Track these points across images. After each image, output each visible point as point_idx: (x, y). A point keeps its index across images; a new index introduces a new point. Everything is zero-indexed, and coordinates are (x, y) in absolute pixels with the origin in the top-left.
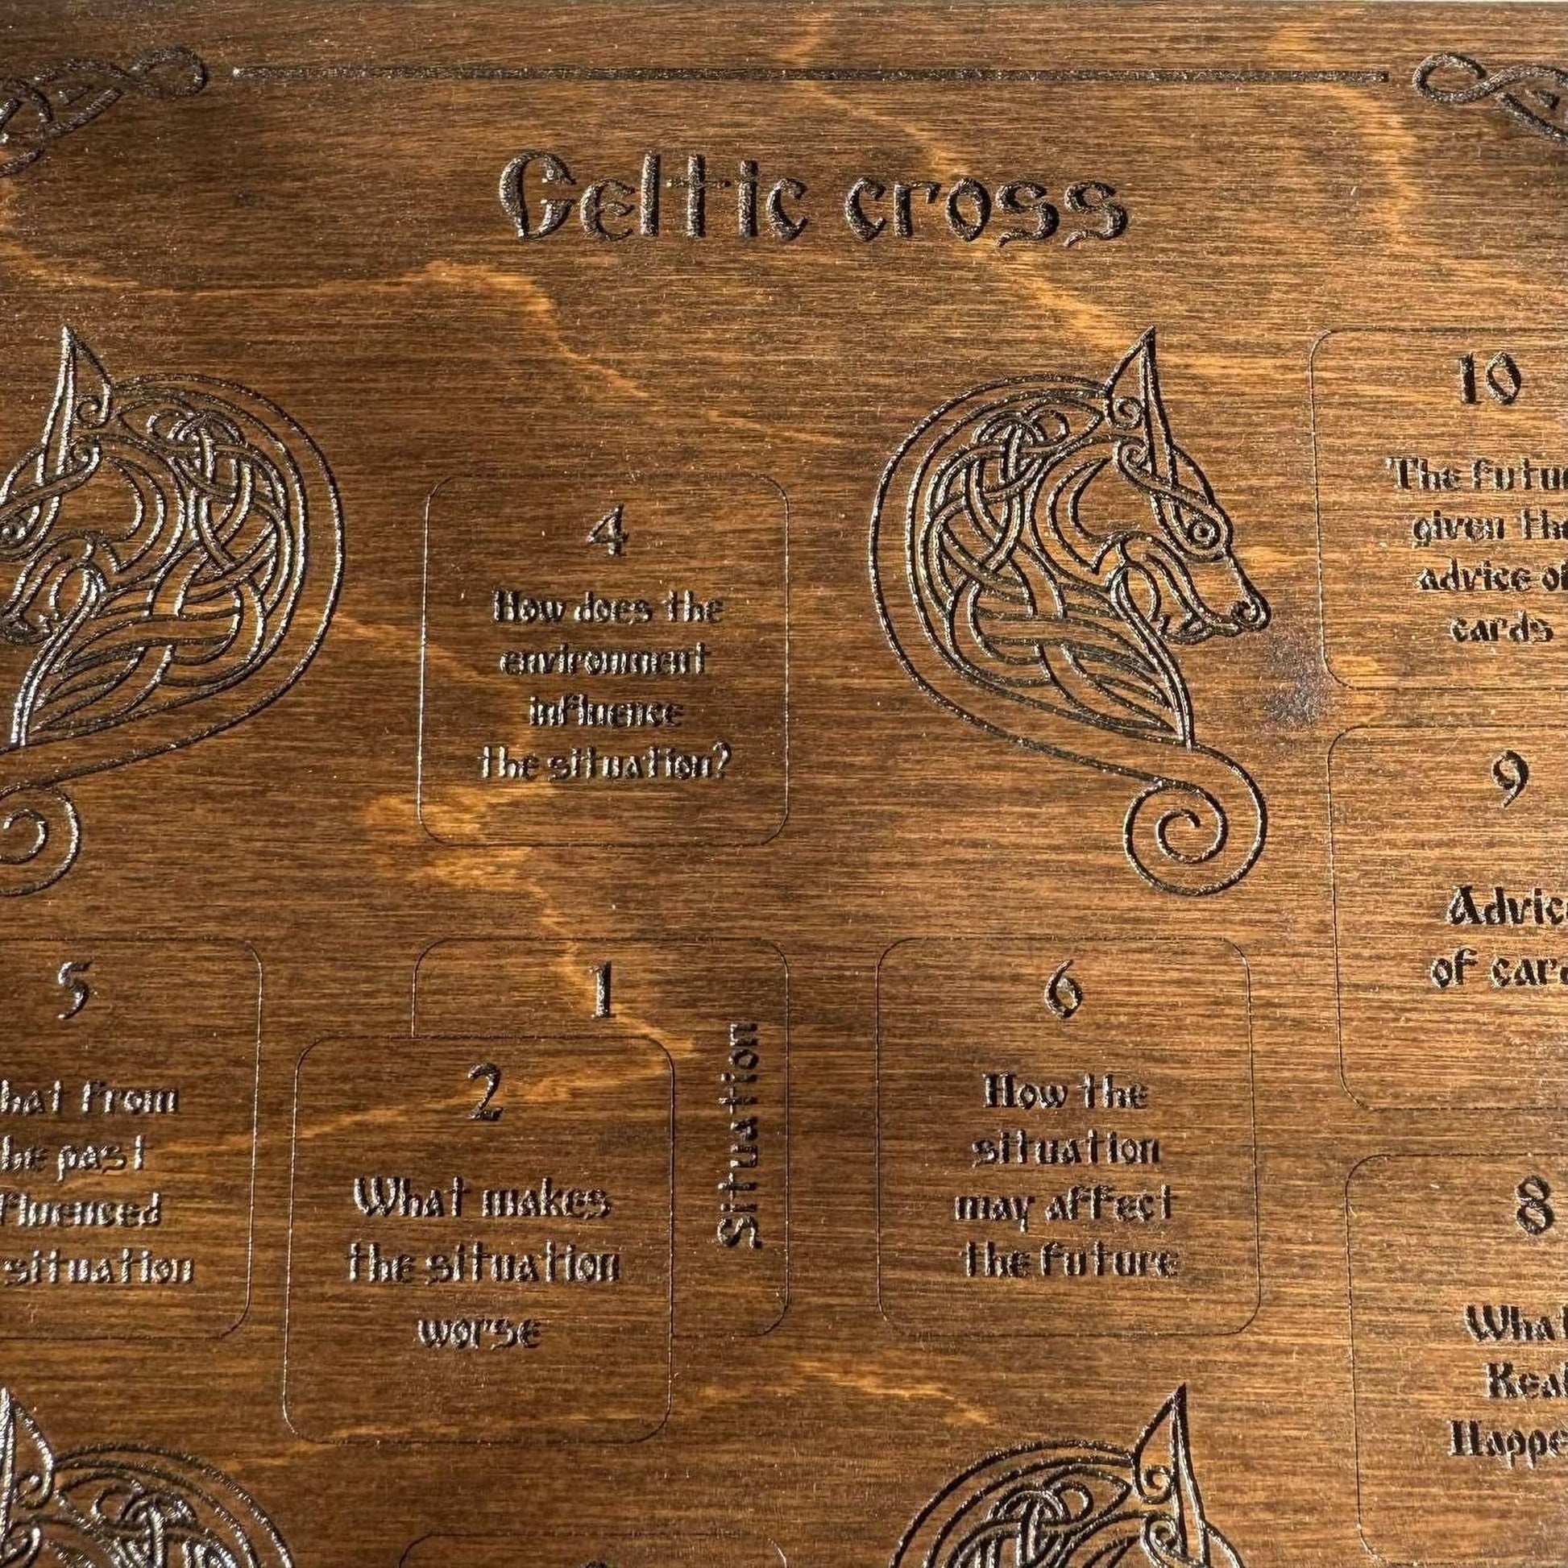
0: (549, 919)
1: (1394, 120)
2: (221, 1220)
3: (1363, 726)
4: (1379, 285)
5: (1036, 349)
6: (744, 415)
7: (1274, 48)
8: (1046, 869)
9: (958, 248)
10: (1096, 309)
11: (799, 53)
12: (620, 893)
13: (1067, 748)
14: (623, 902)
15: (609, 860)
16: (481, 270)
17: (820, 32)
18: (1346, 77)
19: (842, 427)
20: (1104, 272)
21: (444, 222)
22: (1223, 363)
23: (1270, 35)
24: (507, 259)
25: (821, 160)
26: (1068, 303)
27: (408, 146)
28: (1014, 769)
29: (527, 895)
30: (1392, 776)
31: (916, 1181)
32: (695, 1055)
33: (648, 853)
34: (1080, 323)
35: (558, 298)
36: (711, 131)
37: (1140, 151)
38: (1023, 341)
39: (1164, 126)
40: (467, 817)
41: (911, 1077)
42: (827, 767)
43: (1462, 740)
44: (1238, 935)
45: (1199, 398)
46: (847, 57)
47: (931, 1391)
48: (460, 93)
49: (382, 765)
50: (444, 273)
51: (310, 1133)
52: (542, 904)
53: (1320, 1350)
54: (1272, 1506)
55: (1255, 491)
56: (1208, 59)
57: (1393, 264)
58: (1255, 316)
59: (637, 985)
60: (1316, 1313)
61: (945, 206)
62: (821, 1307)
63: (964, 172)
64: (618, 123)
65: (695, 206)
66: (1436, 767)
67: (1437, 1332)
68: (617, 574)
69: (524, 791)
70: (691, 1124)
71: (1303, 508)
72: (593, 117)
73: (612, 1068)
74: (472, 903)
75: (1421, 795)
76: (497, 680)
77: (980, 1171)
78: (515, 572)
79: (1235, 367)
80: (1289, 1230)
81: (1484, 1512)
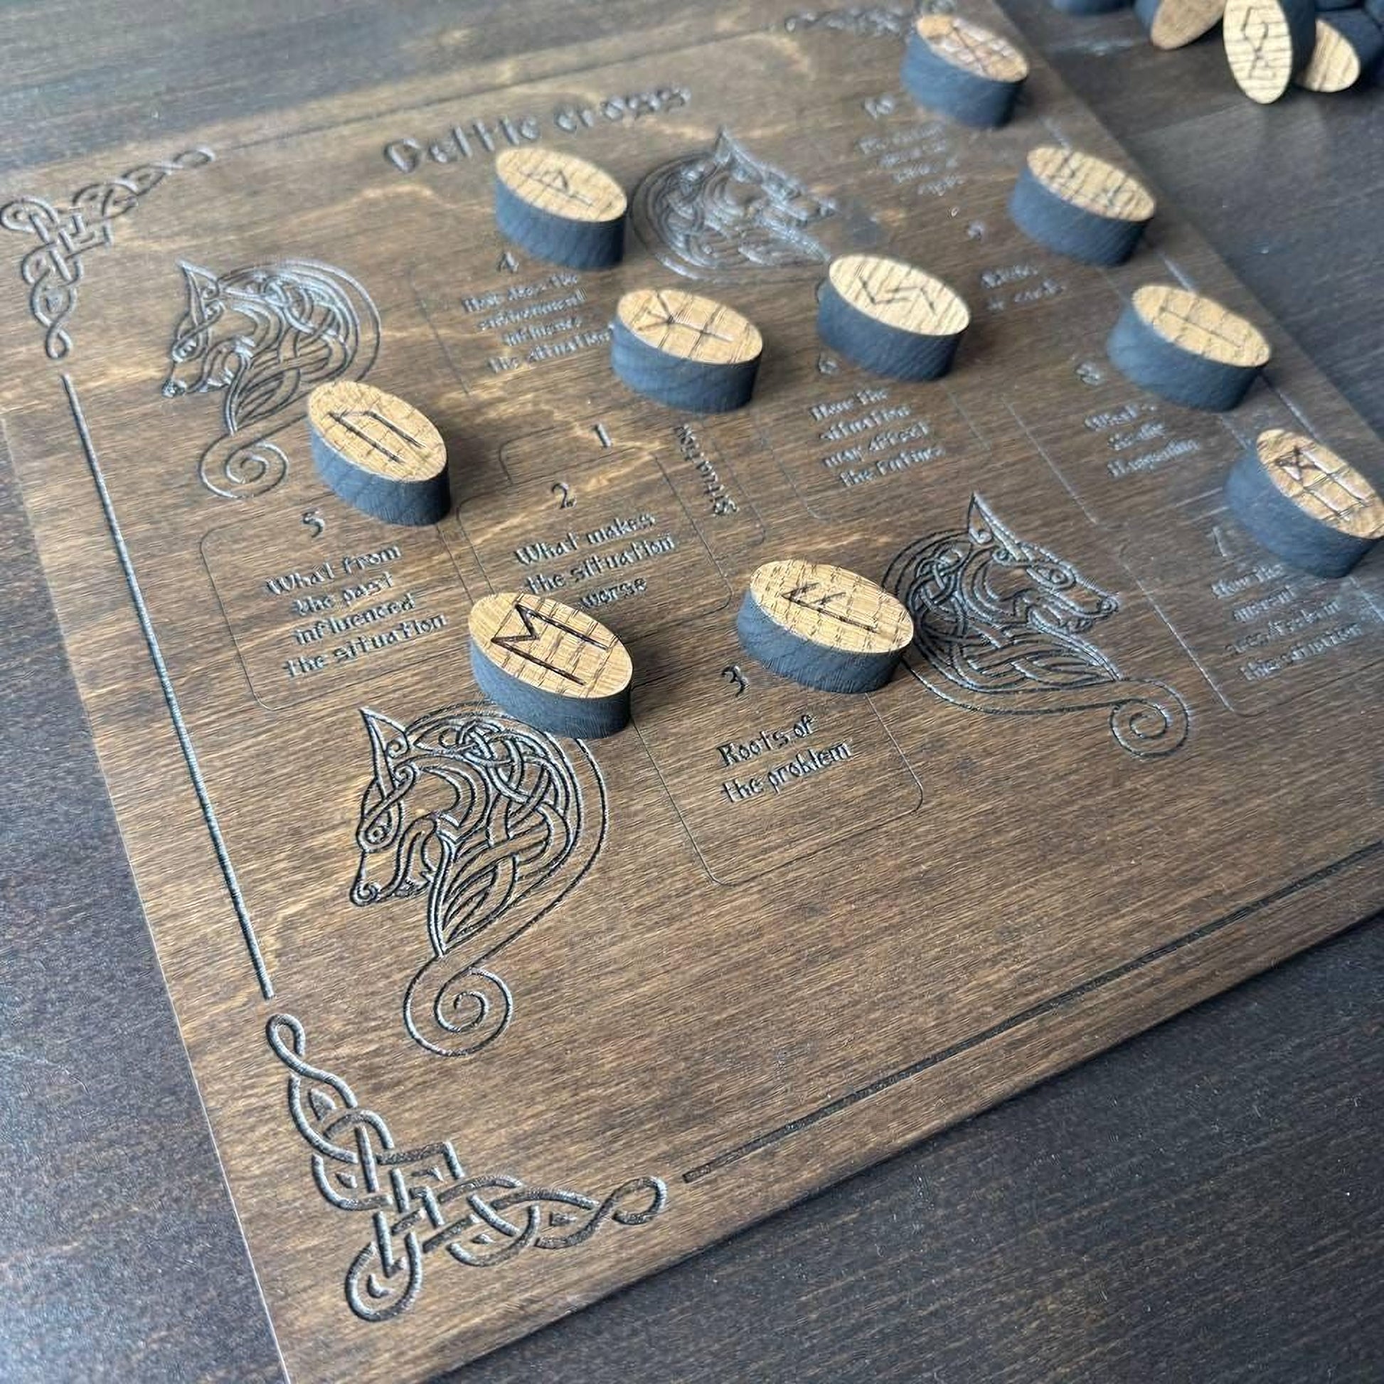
0: (558, 416)
1: (784, 39)
2: (448, 593)
3: (901, 233)
9: (617, 126)
10: (693, 128)
11: (505, 78)
12: (591, 396)
14: (593, 399)
15: (576, 385)
16: (390, 188)
17: (511, 70)
18: (755, 31)
20: (691, 115)
22: (760, 132)
23: (715, 24)
24: (398, 182)
26: (681, 129)
27: (329, 154)
29: (541, 411)
30: (927, 246)
31: (799, 459)
32: (661, 447)
33: (594, 377)
34: (689, 135)
35: (435, 189)
36: (476, 115)
38: (667, 148)
40: (494, 390)
45: (756, 146)
46: (527, 74)
47: (855, 537)
48: (346, 130)
49: (439, 382)
50: (372, 193)
51: (479, 541)
52: (551, 413)
53: (1028, 458)
54: (1044, 525)
55: (806, 169)
56: (692, 39)
57: (815, 84)
58: (765, 114)
59: (618, 429)
60: (1018, 445)
61: (602, 113)
62: (782, 524)
63: (605, 99)
64: (430, 123)
65: (483, 141)
66: (942, 238)
67: (1076, 434)
68: (519, 279)
69: (518, 372)
70: (676, 474)
71: (827, 169)
72: (418, 123)
73: (623, 465)
74: (515, 422)
75: (942, 249)
76: (480, 334)
77: (827, 445)
78: (467, 291)
79: (767, 132)
80: (985, 419)
81: (1143, 493)
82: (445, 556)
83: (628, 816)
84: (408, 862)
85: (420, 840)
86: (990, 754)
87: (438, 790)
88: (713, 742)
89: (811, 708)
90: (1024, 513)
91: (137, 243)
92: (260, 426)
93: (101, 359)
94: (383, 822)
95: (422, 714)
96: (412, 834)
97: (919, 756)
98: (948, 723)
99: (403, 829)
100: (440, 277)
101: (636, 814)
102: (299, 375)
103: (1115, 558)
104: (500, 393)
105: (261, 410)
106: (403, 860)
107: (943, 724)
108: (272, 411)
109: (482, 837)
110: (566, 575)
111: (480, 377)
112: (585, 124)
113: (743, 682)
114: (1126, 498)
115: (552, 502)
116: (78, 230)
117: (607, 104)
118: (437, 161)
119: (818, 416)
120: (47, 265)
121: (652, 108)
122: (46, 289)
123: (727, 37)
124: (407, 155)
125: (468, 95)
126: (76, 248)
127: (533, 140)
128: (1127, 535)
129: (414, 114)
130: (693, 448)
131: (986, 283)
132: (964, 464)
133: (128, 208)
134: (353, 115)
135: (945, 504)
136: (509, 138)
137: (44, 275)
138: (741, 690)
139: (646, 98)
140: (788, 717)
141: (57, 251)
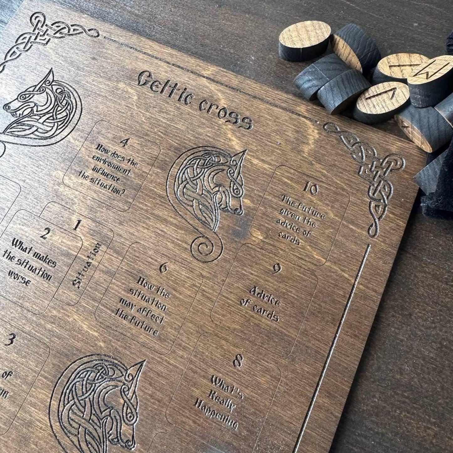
0: (75, 207)
1: (316, 131)
3: (251, 244)
4: (297, 161)
5: (222, 144)
6: (161, 132)
7: (298, 108)
8: (173, 242)
9: (217, 120)
10: (238, 141)
11: (206, 73)
12: (91, 209)
13: (189, 221)
14: (91, 210)
15: (92, 201)
16: (128, 87)
17: (212, 71)
18: (310, 120)
19: (179, 143)
20: (244, 135)
21: (127, 77)
22: (258, 162)
23: (299, 106)
24: (134, 87)
25: (200, 94)
26: (234, 138)
27: (127, 61)
28: (177, 220)
29: (74, 201)
30: (253, 257)
31: (115, 291)
32: (88, 246)
33: (101, 204)
34: (233, 143)
35: (139, 98)
36: (182, 80)
37: (262, 116)
38: (220, 141)
39: (268, 114)
40: (71, 181)
41: (126, 270)
42: (142, 203)
43: (271, 257)
44: (204, 273)
45: (249, 166)
46: (214, 77)
47: (96, 334)
48: (141, 56)
49: (62, 165)
50: (121, 85)
51: (12, 226)
52: (76, 203)
53: (178, 368)
54: (151, 396)
55: (253, 190)
56: (284, 105)
57: (302, 158)
58: (270, 156)
59: (84, 227)
60: (181, 360)
61: (219, 111)
62: (84, 306)
63: (226, 106)
64: (166, 72)
65: (172, 92)
66: (262, 260)
67: (204, 377)
68: (122, 150)
69: (84, 182)
70: (79, 258)
71: (260, 196)
72: (163, 70)
73: (71, 241)
74: (64, 198)
75: (256, 264)
76: (91, 160)
77: (129, 295)
78: (104, 142)
79: (260, 164)
80: (184, 339)
81: (194, 422)
86: (36, 445)
89: (15, 371)
90: (150, 384)
91: (51, 51)
97: (19, 421)
98: (40, 422)
100: (104, 131)
102: (37, 130)
103: (155, 432)
104: (72, 185)
105: (16, 133)
107: (37, 420)
108: (18, 136)
110: (16, 259)
111: (73, 174)
112: (208, 111)
113: (12, 343)
114: (187, 417)
115: (41, 233)
116: (44, 35)
117: (224, 108)
118: (151, 88)
119: (140, 283)
120: (26, 41)
121: (236, 122)
122: (17, 48)
123: (296, 114)
124: (146, 79)
125: (188, 71)
126: (38, 40)
127: (186, 104)
128: (169, 429)
129: (165, 65)
130: (95, 255)
131: (254, 291)
132: (157, 347)
133: (62, 37)
134: (149, 52)
135: (133, 353)
136: (181, 97)
137: (22, 43)
138: (9, 345)
139: (239, 116)
140: (7, 367)
141: (34, 37)
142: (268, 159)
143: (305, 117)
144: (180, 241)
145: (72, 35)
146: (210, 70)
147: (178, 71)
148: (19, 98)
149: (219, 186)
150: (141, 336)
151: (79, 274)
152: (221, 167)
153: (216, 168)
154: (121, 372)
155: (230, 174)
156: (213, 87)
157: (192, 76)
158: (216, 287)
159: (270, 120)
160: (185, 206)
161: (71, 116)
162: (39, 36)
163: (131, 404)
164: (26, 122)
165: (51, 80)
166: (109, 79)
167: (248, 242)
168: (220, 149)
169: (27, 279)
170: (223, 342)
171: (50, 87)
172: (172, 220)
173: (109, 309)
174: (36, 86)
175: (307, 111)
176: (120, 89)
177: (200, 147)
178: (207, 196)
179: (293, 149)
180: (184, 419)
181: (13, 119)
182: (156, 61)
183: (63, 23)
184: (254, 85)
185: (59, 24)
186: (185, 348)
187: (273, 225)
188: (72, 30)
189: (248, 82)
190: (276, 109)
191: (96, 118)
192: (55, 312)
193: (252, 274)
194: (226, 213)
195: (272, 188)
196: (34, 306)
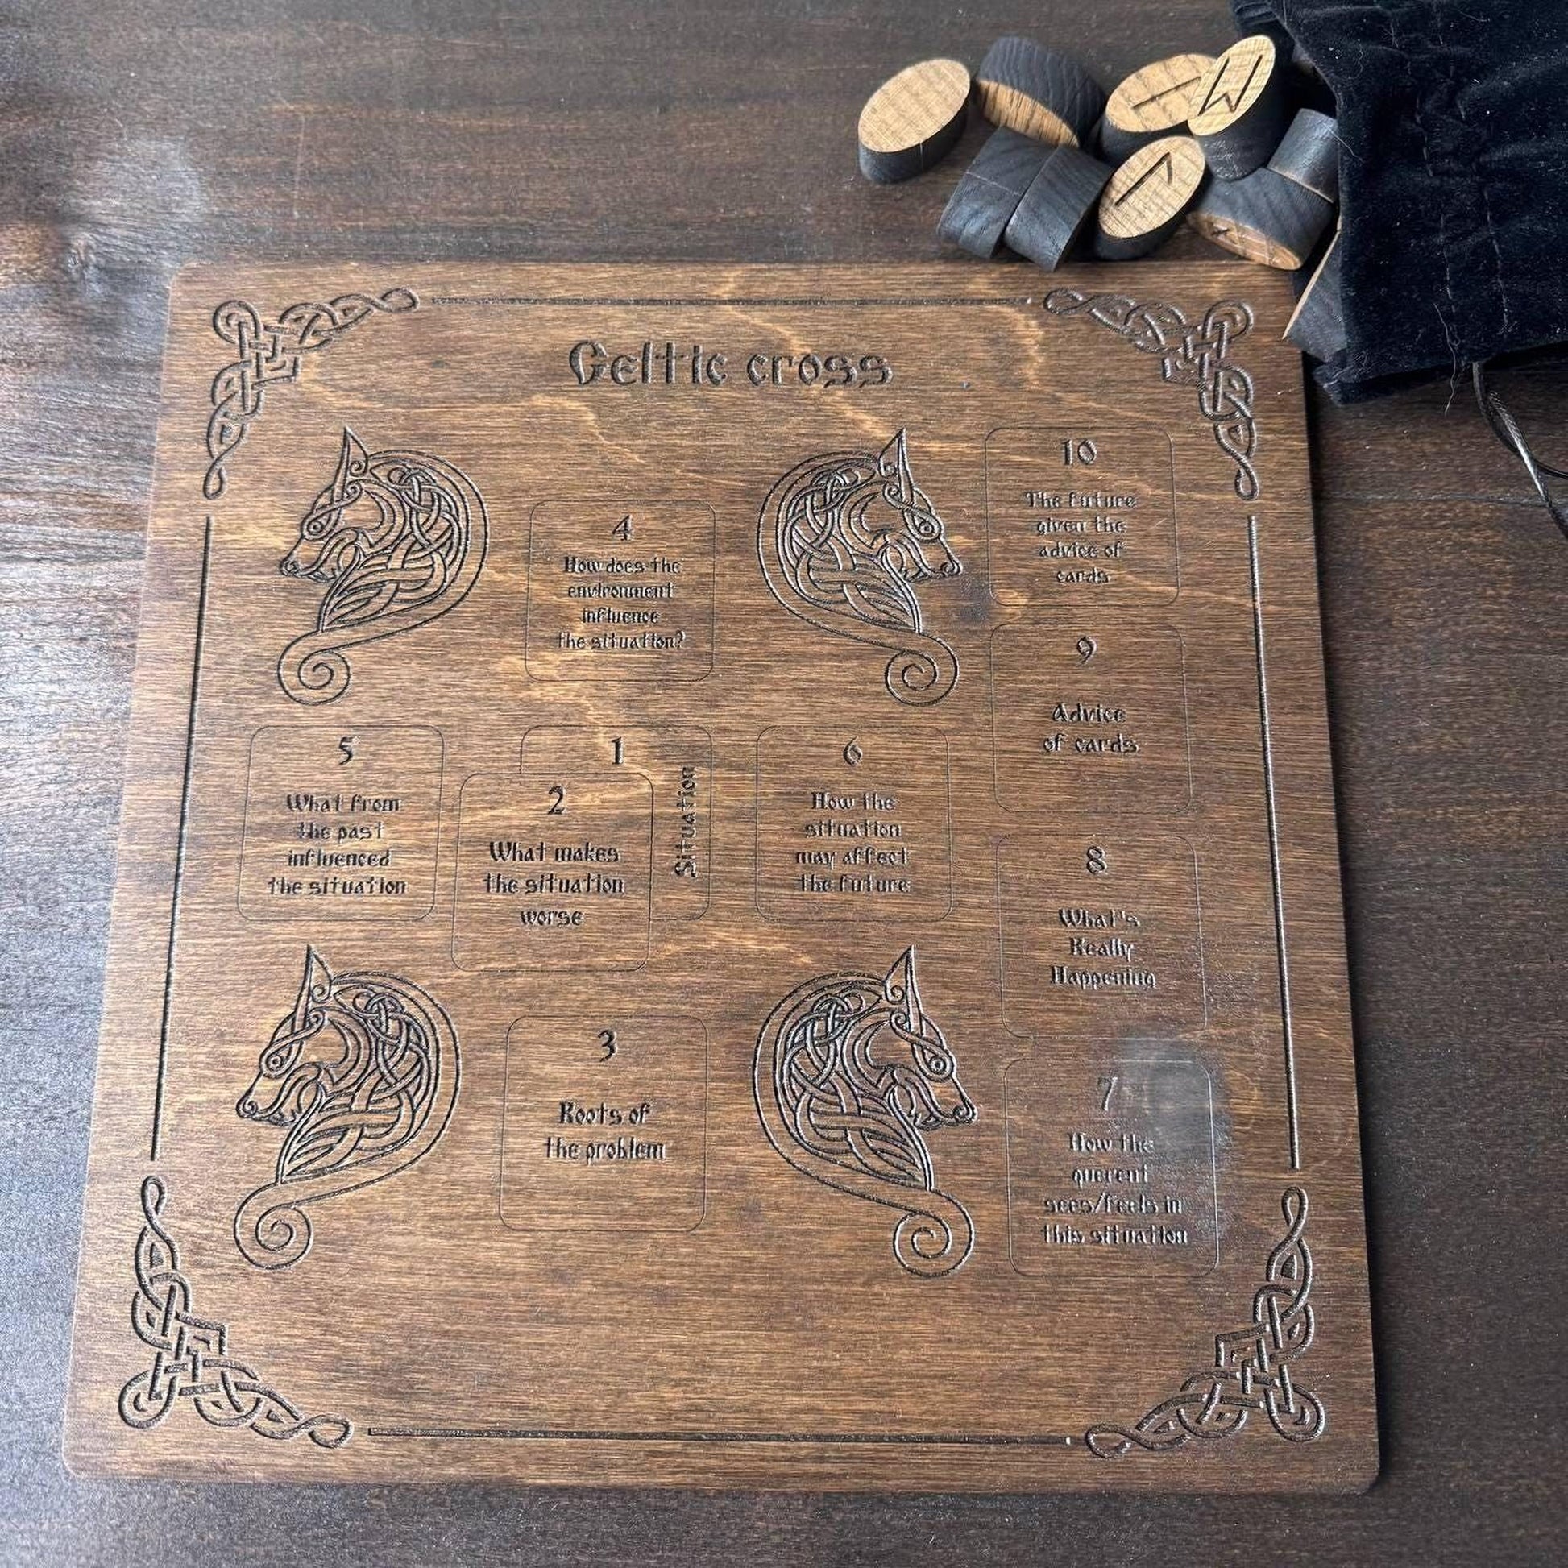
0: (591, 716)
1: (1033, 323)
2: (421, 862)
3: (1009, 623)
4: (1022, 406)
5: (843, 439)
6: (694, 471)
7: (971, 287)
8: (844, 693)
9: (803, 390)
10: (875, 419)
11: (724, 291)
12: (629, 705)
14: (629, 708)
15: (622, 688)
16: (559, 400)
17: (734, 282)
18: (1007, 302)
19: (745, 477)
20: (881, 400)
21: (542, 376)
22: (940, 445)
23: (970, 281)
24: (572, 394)
25: (734, 346)
26: (864, 417)
27: (521, 337)
28: (829, 644)
29: (579, 705)
30: (1027, 648)
31: (775, 845)
32: (665, 783)
33: (643, 685)
34: (867, 426)
35: (599, 415)
36: (677, 331)
37: (899, 340)
38: (836, 435)
39: (911, 328)
40: (550, 666)
41: (775, 794)
42: (733, 643)
43: (1062, 631)
44: (943, 726)
45: (926, 463)
46: (749, 293)
47: (782, 947)
48: (549, 311)
49: (507, 641)
50: (541, 401)
51: (467, 820)
52: (588, 709)
53: (983, 930)
54: (957, 1007)
55: (956, 509)
56: (935, 293)
57: (1030, 396)
58: (958, 422)
59: (635, 748)
60: (981, 912)
61: (797, 368)
62: (727, 906)
63: (808, 350)
64: (629, 327)
65: (668, 368)
66: (1047, 644)
67: (1045, 922)
68: (628, 549)
69: (579, 654)
70: (662, 816)
71: (980, 516)
72: (617, 324)
73: (622, 789)
74: (552, 708)
75: (1039, 658)
76: (566, 600)
77: (809, 840)
78: (576, 548)
79: (947, 447)
80: (968, 870)
81: (1068, 1012)
82: (433, 824)
83: (462, 1133)
84: (287, 1096)
85: (303, 1082)
86: (778, 1209)
87: (332, 1045)
88: (561, 1096)
89: (654, 1099)
90: (945, 986)
91: (318, 388)
92: (345, 634)
93: (243, 511)
94: (283, 1053)
95: (351, 970)
96: (299, 1074)
97: (719, 1184)
98: (760, 1164)
99: (295, 1067)
100: (559, 524)
101: (469, 1133)
102: (397, 590)
103: (1000, 1068)
104: (554, 673)
105: (351, 617)
106: (285, 1093)
107: (753, 1164)
108: (359, 622)
109: (347, 1100)
110: (522, 883)
111: (545, 648)
112: (774, 378)
113: (612, 1050)
114: (1049, 1010)
115: (545, 804)
116: (274, 354)
117: (807, 357)
118: (616, 379)
119: (818, 805)
120: (236, 386)
121: (849, 377)
122: (225, 415)
123: (973, 302)
124: (591, 361)
125: (679, 302)
126: (266, 374)
127: (716, 382)
128: (1026, 1049)
129: (618, 311)
130: (691, 794)
131: (1061, 713)
132: (921, 910)
133: (323, 343)
134: (563, 293)
135: (880, 946)
136: (695, 371)
137: (230, 398)
138: (608, 1057)
139: (850, 361)
140: (632, 1099)
141: (250, 372)
142: (959, 429)
143: (994, 301)
144: (859, 683)
145: (345, 326)
146: (730, 280)
147: (658, 314)
148: (306, 533)
149: (883, 531)
150: (879, 906)
151: (679, 847)
152: (867, 491)
153: (854, 499)
154: (875, 993)
155: (892, 497)
156: (757, 317)
157: (694, 311)
158: (980, 742)
159: (921, 341)
160: (832, 606)
161: (462, 524)
162: (263, 363)
163: (926, 1040)
164: (359, 583)
165: (362, 459)
166: (504, 400)
167: (1000, 620)
168: (844, 453)
169: (569, 911)
170: (1050, 839)
171: (368, 476)
172: (817, 648)
173: (783, 887)
174: (330, 488)
175: (994, 284)
176: (542, 412)
177: (796, 468)
178: (866, 566)
179: (1001, 384)
180: (1046, 1017)
181: (323, 589)
182: (593, 309)
183: (305, 304)
184: (849, 274)
185: (299, 311)
186: (977, 887)
187: (1035, 563)
188: (338, 315)
189: (830, 272)
190: (922, 309)
191: (526, 501)
192: (671, 948)
193: (1041, 682)
194: (927, 584)
195: (996, 488)
196: (619, 957)
